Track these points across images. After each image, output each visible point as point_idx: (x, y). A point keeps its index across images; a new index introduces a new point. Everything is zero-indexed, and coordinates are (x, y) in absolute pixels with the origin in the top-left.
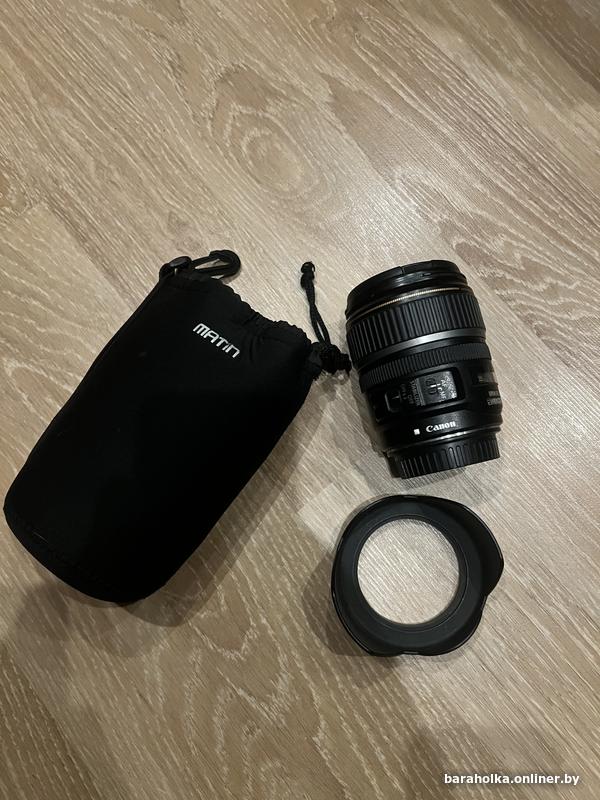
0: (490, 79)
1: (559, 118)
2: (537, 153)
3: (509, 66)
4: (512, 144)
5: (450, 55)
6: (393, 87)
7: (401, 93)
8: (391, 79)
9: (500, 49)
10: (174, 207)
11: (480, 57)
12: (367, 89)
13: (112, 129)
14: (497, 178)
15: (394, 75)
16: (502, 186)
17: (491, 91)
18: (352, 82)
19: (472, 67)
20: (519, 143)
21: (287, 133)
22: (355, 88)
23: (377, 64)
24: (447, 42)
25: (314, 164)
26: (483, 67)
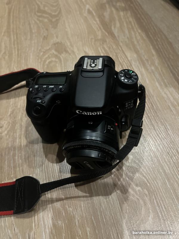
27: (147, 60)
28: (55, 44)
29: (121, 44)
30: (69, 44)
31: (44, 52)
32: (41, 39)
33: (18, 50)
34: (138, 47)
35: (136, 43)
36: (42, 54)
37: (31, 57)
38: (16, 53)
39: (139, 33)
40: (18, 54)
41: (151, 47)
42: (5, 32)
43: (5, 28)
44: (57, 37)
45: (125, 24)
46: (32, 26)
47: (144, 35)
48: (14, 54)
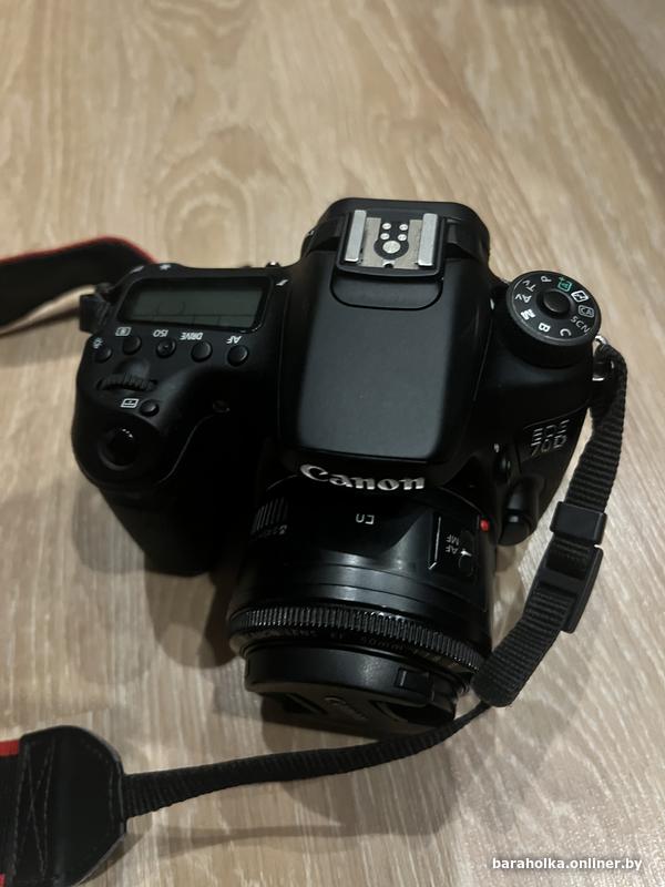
27: (615, 222)
28: (221, 135)
29: (504, 146)
30: (280, 135)
31: (175, 167)
32: (166, 112)
33: (66, 152)
34: (576, 163)
35: (566, 142)
36: (164, 173)
37: (121, 185)
38: (59, 164)
39: (583, 102)
40: (65, 172)
41: (634, 164)
42: (16, 77)
43: (18, 60)
44: (232, 104)
45: (523, 61)
46: (130, 53)
47: (602, 111)
48: (48, 171)
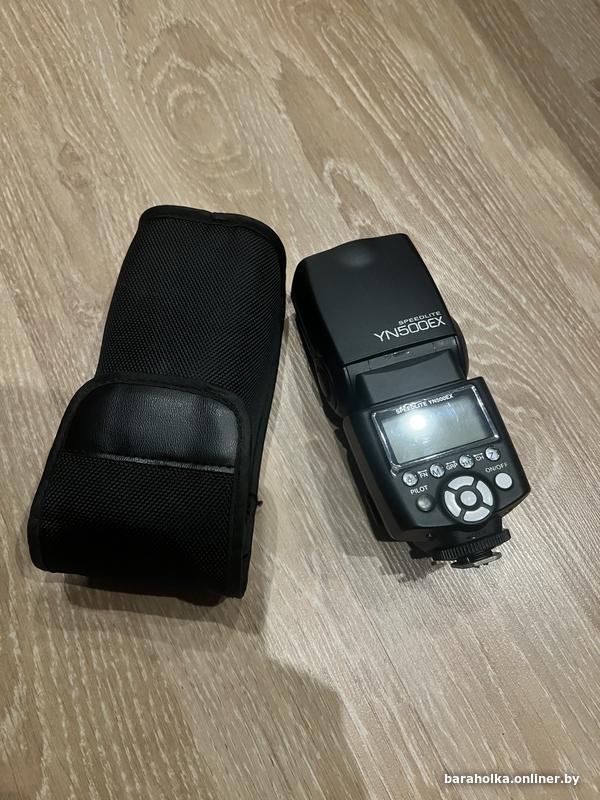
0: (450, 100)
1: (514, 154)
2: (484, 184)
3: (474, 93)
4: (459, 167)
5: (415, 67)
6: (348, 82)
7: (354, 90)
8: (348, 74)
9: (469, 75)
10: (72, 138)
11: (446, 77)
12: (320, 77)
13: (34, 47)
14: (434, 196)
15: (352, 71)
16: (437, 206)
17: (450, 112)
18: (306, 66)
19: (436, 85)
20: (466, 168)
21: (221, 97)
22: (307, 73)
23: (338, 58)
24: (415, 56)
25: (242, 134)
26: (447, 87)
